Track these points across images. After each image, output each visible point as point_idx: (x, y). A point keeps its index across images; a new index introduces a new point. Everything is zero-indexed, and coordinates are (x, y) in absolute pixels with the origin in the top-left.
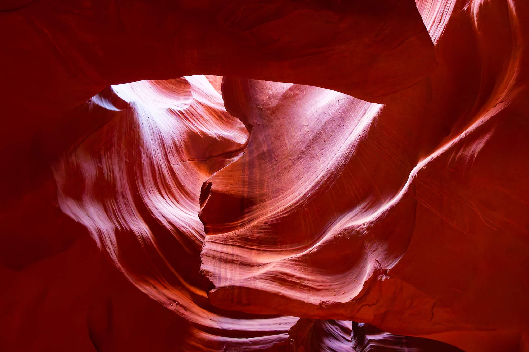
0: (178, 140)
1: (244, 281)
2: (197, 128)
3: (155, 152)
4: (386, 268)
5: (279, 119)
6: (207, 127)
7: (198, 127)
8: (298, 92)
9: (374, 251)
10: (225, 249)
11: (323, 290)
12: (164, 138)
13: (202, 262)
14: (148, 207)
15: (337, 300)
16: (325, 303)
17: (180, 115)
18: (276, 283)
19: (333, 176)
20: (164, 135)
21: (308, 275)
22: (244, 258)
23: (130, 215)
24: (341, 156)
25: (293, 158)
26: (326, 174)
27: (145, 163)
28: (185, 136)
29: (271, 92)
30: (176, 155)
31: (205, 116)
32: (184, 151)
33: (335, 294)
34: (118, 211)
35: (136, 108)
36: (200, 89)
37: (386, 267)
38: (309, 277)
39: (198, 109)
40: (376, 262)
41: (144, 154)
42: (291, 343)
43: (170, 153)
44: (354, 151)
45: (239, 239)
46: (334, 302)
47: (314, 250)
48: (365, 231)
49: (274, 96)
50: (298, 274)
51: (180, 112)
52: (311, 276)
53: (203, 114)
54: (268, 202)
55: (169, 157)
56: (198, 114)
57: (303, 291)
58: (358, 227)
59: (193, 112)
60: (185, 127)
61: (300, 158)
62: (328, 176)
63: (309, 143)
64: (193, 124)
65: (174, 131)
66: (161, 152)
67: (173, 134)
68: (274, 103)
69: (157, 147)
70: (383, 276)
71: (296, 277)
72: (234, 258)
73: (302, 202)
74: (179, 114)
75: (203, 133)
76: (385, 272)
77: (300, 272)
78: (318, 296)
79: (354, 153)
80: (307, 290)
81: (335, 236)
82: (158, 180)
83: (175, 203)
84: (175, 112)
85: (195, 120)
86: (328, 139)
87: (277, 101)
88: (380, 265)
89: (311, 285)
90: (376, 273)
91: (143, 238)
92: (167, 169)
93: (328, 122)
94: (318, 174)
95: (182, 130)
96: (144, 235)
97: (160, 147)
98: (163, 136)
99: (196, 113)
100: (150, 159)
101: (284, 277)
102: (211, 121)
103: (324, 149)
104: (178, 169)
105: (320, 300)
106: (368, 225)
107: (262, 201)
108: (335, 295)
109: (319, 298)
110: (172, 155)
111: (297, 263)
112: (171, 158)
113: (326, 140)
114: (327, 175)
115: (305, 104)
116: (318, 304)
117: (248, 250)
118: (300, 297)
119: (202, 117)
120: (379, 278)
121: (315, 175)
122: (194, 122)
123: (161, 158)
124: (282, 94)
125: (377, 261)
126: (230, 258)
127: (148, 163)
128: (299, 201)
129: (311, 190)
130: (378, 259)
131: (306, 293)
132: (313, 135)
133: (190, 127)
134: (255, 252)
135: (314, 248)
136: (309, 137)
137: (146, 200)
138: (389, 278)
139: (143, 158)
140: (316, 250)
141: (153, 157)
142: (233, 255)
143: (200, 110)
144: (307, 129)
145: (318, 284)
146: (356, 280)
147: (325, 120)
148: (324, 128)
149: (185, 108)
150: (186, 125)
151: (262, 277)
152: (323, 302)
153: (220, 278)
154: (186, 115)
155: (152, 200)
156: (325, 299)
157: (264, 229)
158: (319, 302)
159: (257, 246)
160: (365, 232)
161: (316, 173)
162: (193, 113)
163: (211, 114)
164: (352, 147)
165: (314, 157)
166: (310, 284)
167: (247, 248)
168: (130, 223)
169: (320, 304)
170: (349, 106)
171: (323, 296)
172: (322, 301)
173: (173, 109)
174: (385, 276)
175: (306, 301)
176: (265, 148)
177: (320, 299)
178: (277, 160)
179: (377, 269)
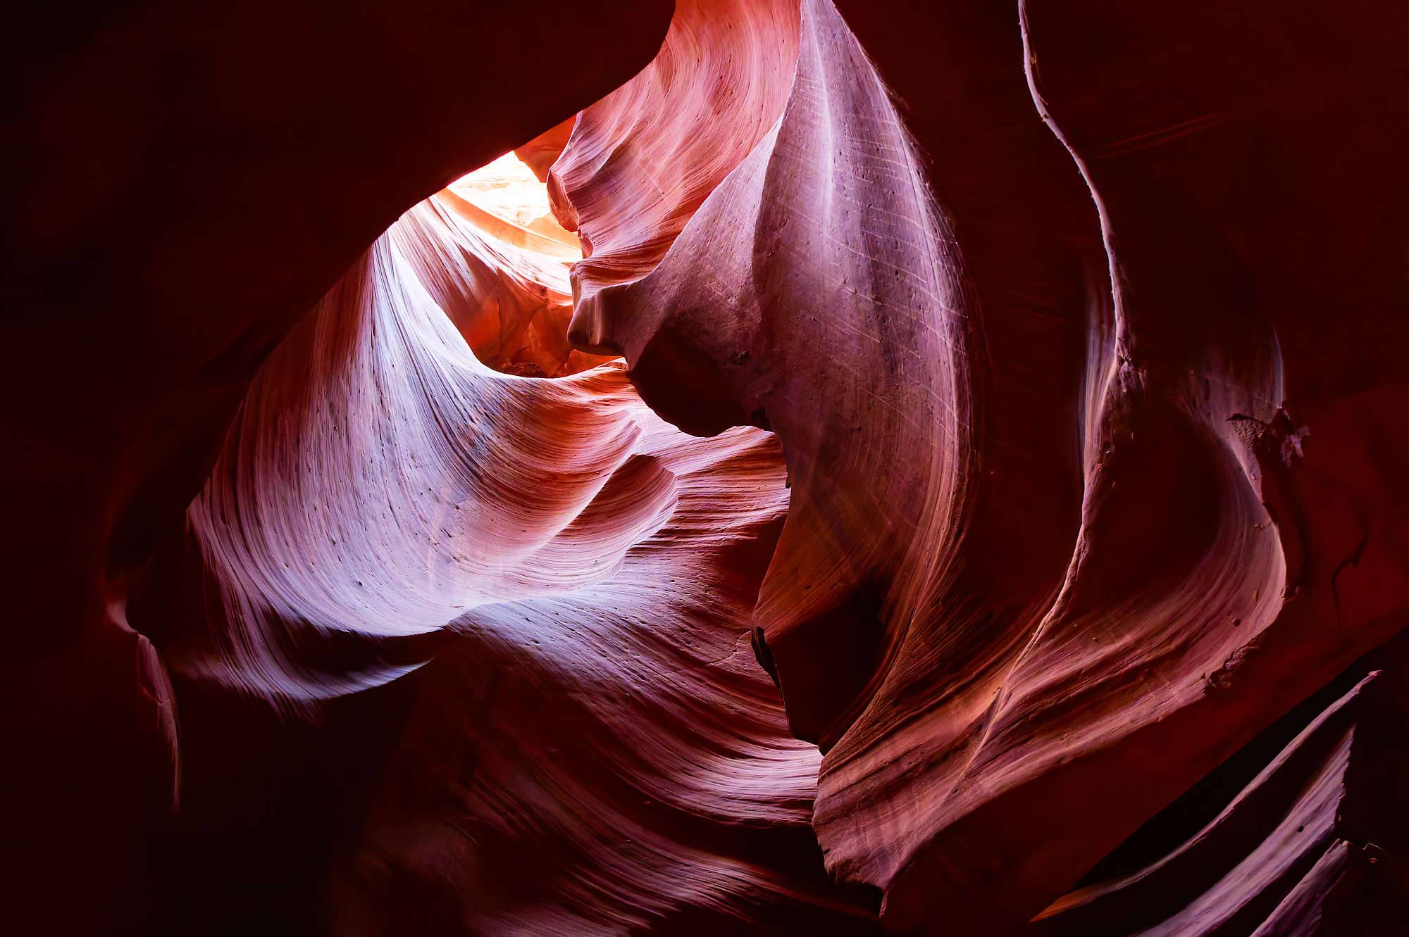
0: (696, 597)
1: (946, 809)
2: (732, 530)
3: (633, 671)
4: (1274, 413)
5: (790, 337)
6: (752, 508)
7: (729, 526)
8: (776, 236)
9: (1207, 398)
10: (870, 763)
11: (1192, 639)
12: (643, 622)
13: (824, 849)
14: (702, 812)
15: (1252, 630)
16: (1223, 670)
17: (666, 540)
18: (1037, 740)
19: (970, 329)
20: (638, 616)
21: (1119, 636)
22: (930, 742)
23: (655, 868)
24: (940, 263)
25: (882, 387)
26: (955, 341)
27: (617, 720)
28: (710, 573)
29: (733, 301)
30: (710, 633)
31: (734, 489)
32: (729, 607)
33: (1233, 621)
34: (612, 886)
35: (481, 624)
36: (683, 446)
37: (1270, 407)
38: (1128, 639)
39: (703, 490)
40: (1239, 424)
41: (593, 702)
42: (1373, 860)
43: (689, 643)
44: (946, 218)
45: (895, 704)
46: (1248, 644)
47: (1083, 555)
48: (1140, 374)
49: (744, 302)
50: (1087, 659)
51: (663, 533)
52: (1128, 632)
53: (724, 490)
54: (912, 547)
55: (690, 652)
56: (711, 497)
57: (1137, 693)
58: (1119, 382)
59: (694, 505)
60: (697, 555)
61: (893, 367)
62: (962, 341)
63: (878, 316)
64: (714, 532)
65: (670, 586)
66: (658, 659)
67: (671, 594)
68: (755, 313)
69: (636, 657)
70: (1291, 442)
71: (1086, 673)
72: (905, 766)
73: (971, 464)
74: (663, 539)
75: (749, 529)
76: (1283, 425)
77: (1089, 650)
78: (1189, 670)
79: (950, 222)
80: (1146, 680)
81: (1098, 466)
82: (695, 727)
83: (788, 745)
84: (649, 546)
85: (710, 520)
86: (899, 258)
87: (756, 304)
88: (1252, 419)
89: (1145, 659)
90: (1263, 450)
91: (732, 898)
92: (708, 685)
93: (864, 224)
94: (946, 359)
95: (694, 568)
96: (732, 887)
97: (644, 652)
98: (635, 621)
99: (703, 502)
100: (629, 700)
101: (1050, 702)
102: (755, 486)
103: (913, 290)
104: (742, 658)
105: (1203, 677)
106: (1126, 351)
107: (900, 556)
108: (1237, 623)
109: (1196, 674)
110: (698, 642)
111: (1063, 633)
112: (701, 651)
113: (897, 264)
114: (957, 341)
115: (808, 243)
116: (1199, 697)
117: (936, 713)
118: (1133, 721)
119: (727, 497)
120: (1287, 457)
121: (944, 369)
122: (714, 526)
123: (666, 675)
124: (751, 279)
125: (1236, 417)
126: (892, 774)
127: (626, 712)
128: (961, 469)
129: (961, 416)
130: (1235, 410)
131: (1146, 693)
132: (868, 286)
133: (711, 542)
134: (957, 700)
135: (1080, 550)
136: (866, 301)
137: (687, 799)
138: (1305, 430)
139: (600, 713)
140: (1087, 549)
141: (636, 687)
142: (896, 761)
143: (713, 486)
144: (850, 290)
145: (1164, 636)
146: (1256, 525)
147: (857, 227)
148: (872, 247)
149: (670, 514)
150: (696, 549)
151: (988, 755)
152: (1215, 675)
153: (883, 855)
154: (683, 527)
155: (704, 786)
156: (1213, 665)
157: (940, 622)
158: (1202, 685)
159: (952, 680)
160: (1141, 377)
161: (942, 364)
162: (698, 508)
163: (746, 469)
164: (935, 214)
165: (912, 334)
166: (1142, 658)
167: (931, 710)
168: (670, 888)
169: (1208, 689)
170: (862, 137)
171: (1204, 660)
172: (1208, 675)
173: (640, 544)
174: (1293, 434)
175: (1159, 715)
176: (818, 430)
177: (1201, 673)
178: (860, 429)
179: (1256, 436)
